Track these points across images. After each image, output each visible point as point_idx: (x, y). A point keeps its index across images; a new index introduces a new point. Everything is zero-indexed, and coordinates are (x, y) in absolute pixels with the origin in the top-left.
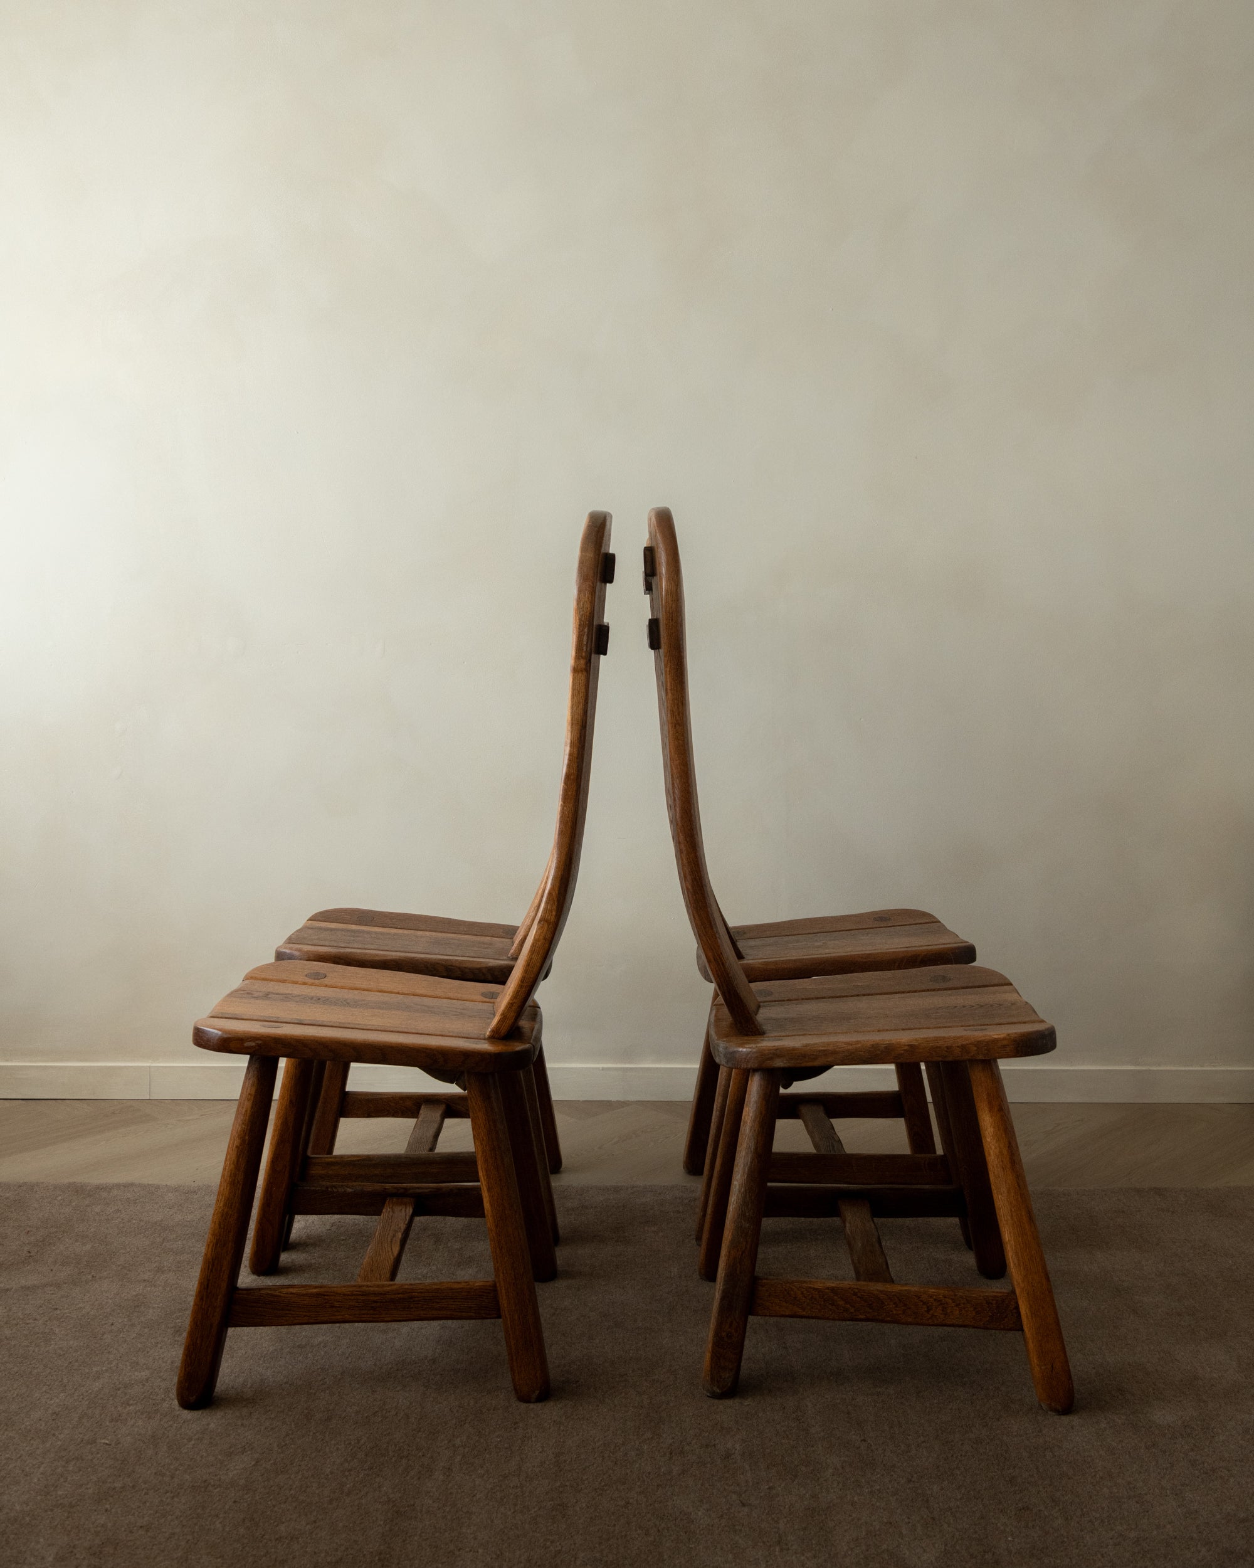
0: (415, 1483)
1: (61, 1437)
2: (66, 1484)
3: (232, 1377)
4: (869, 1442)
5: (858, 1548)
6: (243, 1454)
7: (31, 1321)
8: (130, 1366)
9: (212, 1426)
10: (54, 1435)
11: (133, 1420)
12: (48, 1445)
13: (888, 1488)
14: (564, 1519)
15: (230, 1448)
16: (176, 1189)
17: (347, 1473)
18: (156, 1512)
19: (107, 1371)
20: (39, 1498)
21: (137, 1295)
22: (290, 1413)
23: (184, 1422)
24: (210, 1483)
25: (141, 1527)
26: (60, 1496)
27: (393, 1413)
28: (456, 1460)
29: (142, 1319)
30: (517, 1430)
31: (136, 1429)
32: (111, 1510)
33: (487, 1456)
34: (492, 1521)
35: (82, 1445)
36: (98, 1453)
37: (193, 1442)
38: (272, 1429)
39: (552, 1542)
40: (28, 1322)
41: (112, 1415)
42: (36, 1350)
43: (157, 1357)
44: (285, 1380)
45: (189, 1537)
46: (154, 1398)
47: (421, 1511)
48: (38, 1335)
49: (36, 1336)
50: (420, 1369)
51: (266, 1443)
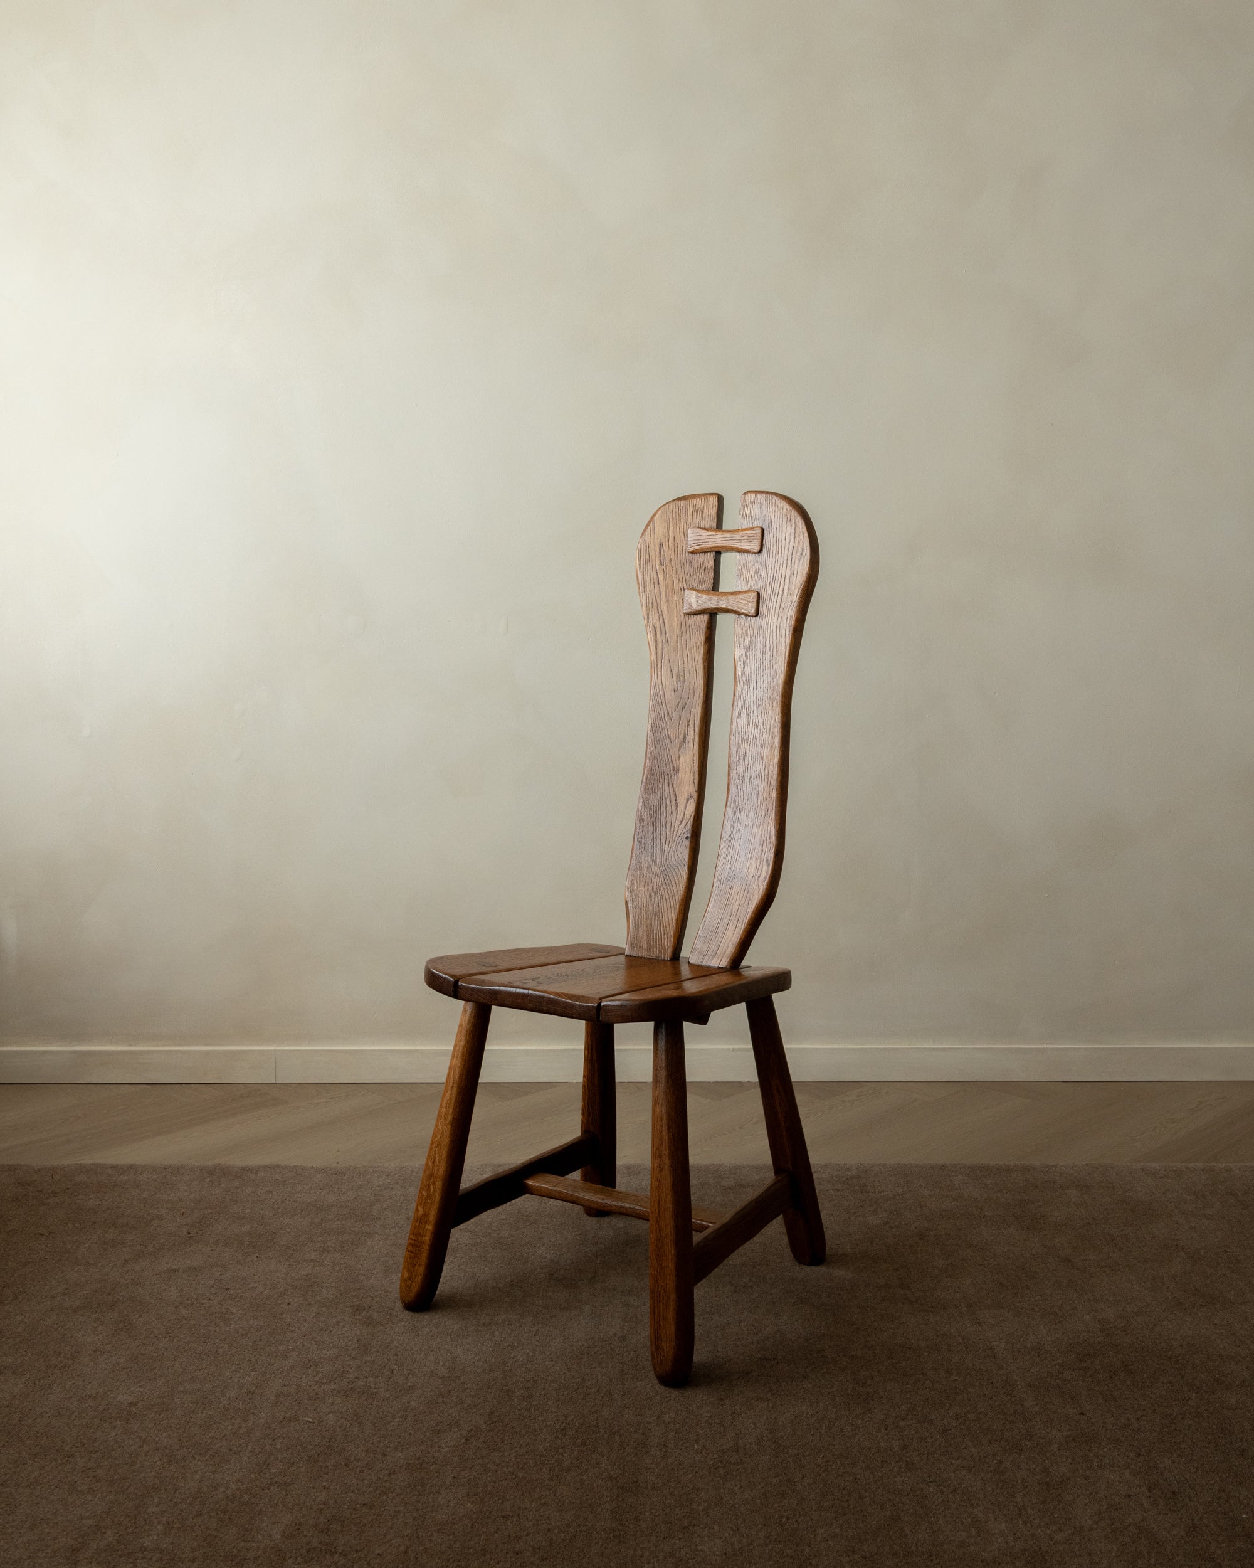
0: (634, 1459)
1: (262, 1415)
2: (277, 1462)
3: (422, 1355)
4: (1088, 1415)
5: (1103, 1522)
6: (451, 1431)
7: (205, 1301)
8: (316, 1344)
10: (254, 1413)
11: (331, 1399)
12: (250, 1424)
13: (1119, 1462)
14: (794, 1494)
15: (437, 1425)
16: (323, 1171)
17: (561, 1451)
18: (376, 1490)
19: (293, 1349)
20: (253, 1476)
21: (307, 1275)
22: (490, 1391)
23: (384, 1400)
24: (423, 1461)
25: (364, 1505)
26: (274, 1473)
27: (594, 1390)
28: (670, 1436)
29: (319, 1298)
30: (724, 1406)
31: (336, 1408)
32: (329, 1486)
33: (701, 1432)
34: (721, 1498)
35: (284, 1423)
36: (303, 1431)
37: (397, 1420)
38: (475, 1406)
39: (788, 1518)
40: (203, 1301)
41: (308, 1393)
42: (217, 1329)
43: (342, 1336)
44: (477, 1358)
45: (415, 1515)
46: (347, 1376)
47: (647, 1488)
48: (217, 1315)
49: (214, 1316)
50: (612, 1346)
51: (471, 1420)
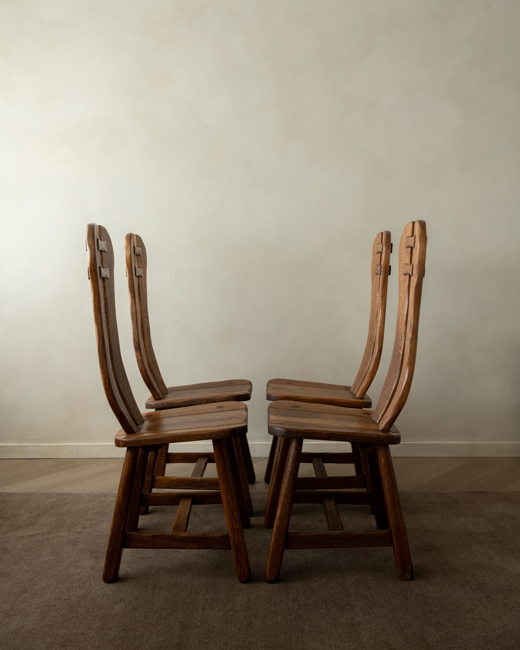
0: (191, 614)
1: (47, 596)
2: (49, 616)
4: (373, 595)
5: (371, 640)
6: (120, 603)
8: (73, 567)
9: (108, 591)
10: (44, 596)
11: (75, 589)
12: (41, 600)
13: (382, 615)
14: (252, 628)
15: (115, 600)
16: (89, 495)
17: (163, 610)
18: (86, 627)
19: (64, 569)
20: (38, 622)
21: (75, 538)
23: (96, 590)
24: (107, 615)
25: (80, 634)
26: (47, 621)
27: (180, 585)
28: (207, 605)
29: (78, 548)
30: (231, 592)
31: (77, 593)
32: (68, 627)
33: (219, 603)
34: (223, 631)
35: (55, 600)
36: (62, 603)
37: (100, 598)
38: (132, 592)
39: (247, 638)
40: (32, 549)
41: (67, 587)
42: (35, 561)
43: (84, 563)
44: (136, 572)
45: (100, 638)
47: (194, 626)
48: (36, 555)
49: (35, 555)
50: (191, 567)
51: (129, 598)
